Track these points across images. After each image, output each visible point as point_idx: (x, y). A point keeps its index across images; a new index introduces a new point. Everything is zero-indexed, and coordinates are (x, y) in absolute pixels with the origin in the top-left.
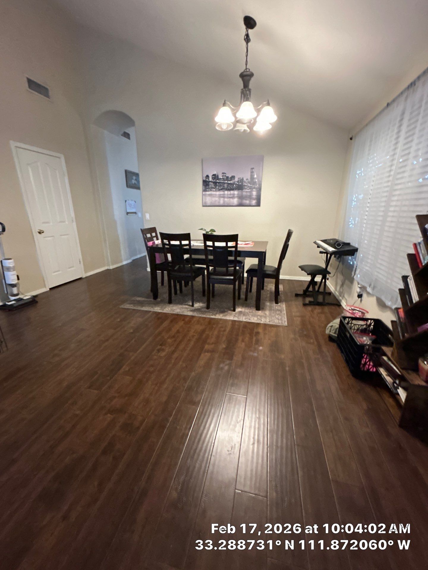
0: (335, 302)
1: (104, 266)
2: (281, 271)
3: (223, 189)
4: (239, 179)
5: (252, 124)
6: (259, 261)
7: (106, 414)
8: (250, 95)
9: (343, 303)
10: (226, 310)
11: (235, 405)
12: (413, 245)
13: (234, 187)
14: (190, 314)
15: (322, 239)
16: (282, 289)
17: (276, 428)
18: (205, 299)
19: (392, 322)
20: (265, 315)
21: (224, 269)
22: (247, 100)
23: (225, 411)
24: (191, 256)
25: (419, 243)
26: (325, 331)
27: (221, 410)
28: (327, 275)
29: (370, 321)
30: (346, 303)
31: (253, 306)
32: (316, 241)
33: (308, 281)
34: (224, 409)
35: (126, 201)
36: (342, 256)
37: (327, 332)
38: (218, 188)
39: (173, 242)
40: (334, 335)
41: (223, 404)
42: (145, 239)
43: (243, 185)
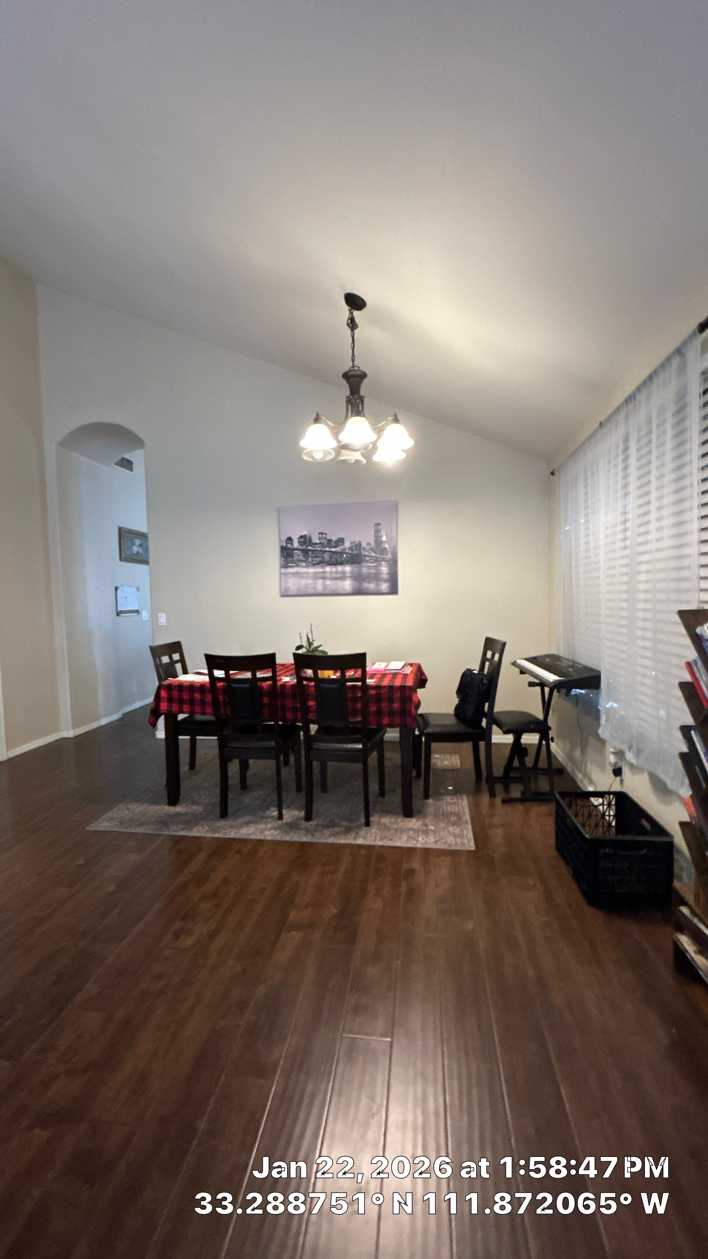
1: (54, 732)
3: (322, 563)
4: (354, 544)
5: (369, 451)
8: (363, 404)
11: (364, 1066)
12: (685, 664)
13: (343, 559)
17: (466, 1120)
20: (425, 828)
22: (358, 412)
23: (341, 1088)
25: (695, 662)
28: (549, 732)
31: (397, 810)
32: (515, 662)
34: (338, 1080)
35: (116, 589)
36: (572, 691)
38: (313, 561)
42: (159, 666)
43: (362, 555)
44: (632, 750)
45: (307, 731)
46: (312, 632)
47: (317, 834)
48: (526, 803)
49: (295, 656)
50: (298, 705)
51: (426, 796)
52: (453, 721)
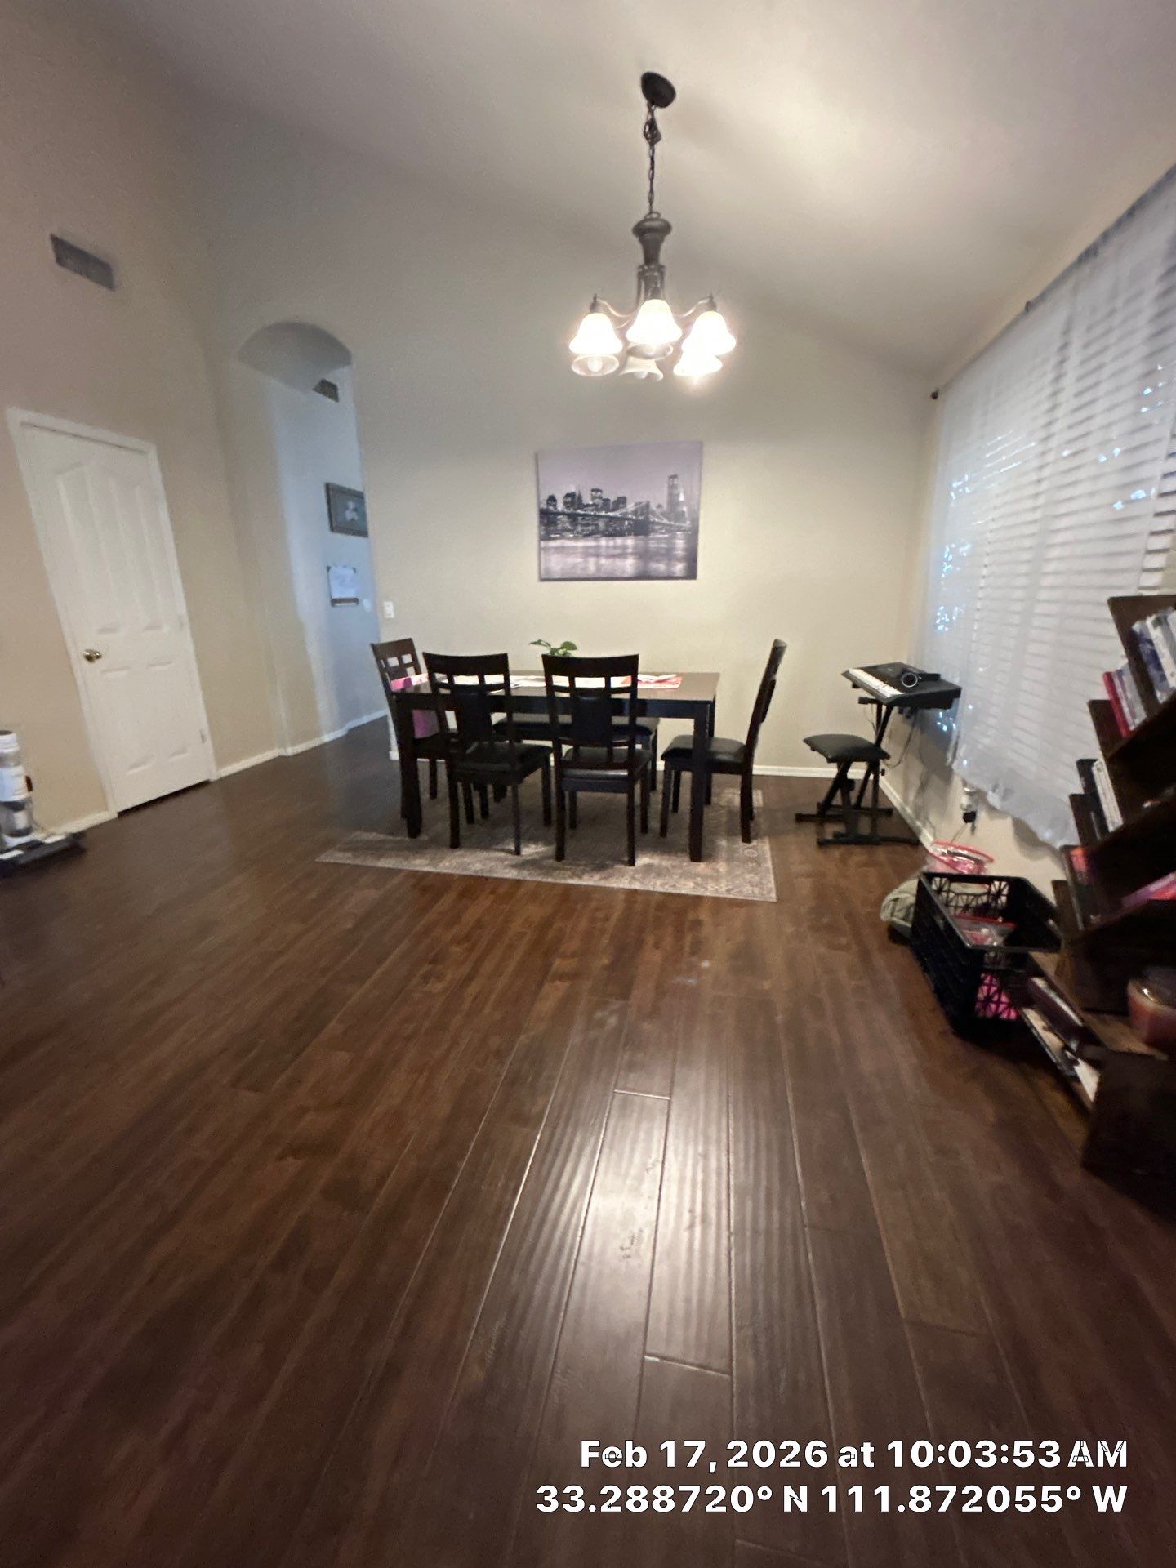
0: (906, 836)
1: (271, 747)
2: (758, 753)
3: (595, 533)
4: (639, 506)
5: (668, 360)
6: (698, 727)
7: (281, 1157)
8: (662, 279)
9: (925, 836)
10: (608, 862)
11: (639, 1122)
12: (1103, 676)
13: (625, 528)
14: (512, 874)
15: (864, 666)
16: (761, 802)
17: (751, 1178)
18: (553, 831)
19: (1056, 885)
20: (715, 874)
21: (604, 750)
22: (655, 294)
23: (613, 1140)
24: (510, 716)
25: (1120, 673)
26: (878, 913)
27: (602, 1136)
28: (881, 761)
29: (997, 883)
30: (934, 836)
31: (682, 851)
32: (848, 672)
33: (829, 779)
34: (609, 1134)
35: (329, 568)
36: (920, 711)
37: (885, 916)
38: (583, 531)
39: (460, 680)
40: (902, 923)
41: (605, 1122)
42: (384, 671)
43: (649, 522)
44: (997, 790)
47: (586, 877)
48: (843, 847)
49: (546, 657)
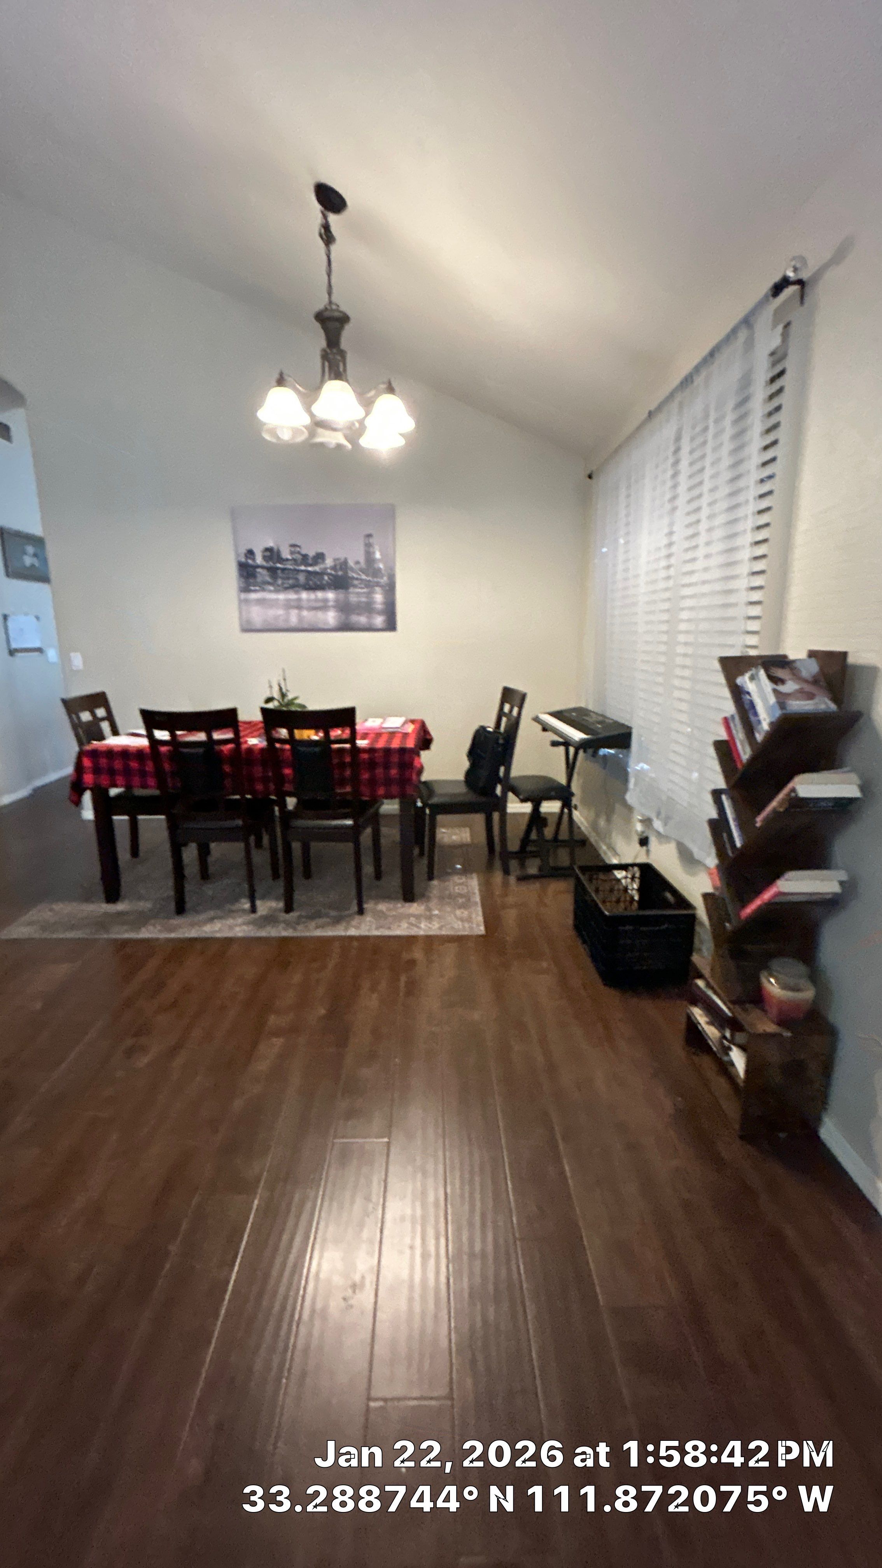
3: (295, 587)
4: (337, 562)
8: (344, 365)
11: (358, 1169)
12: (723, 720)
13: (324, 582)
17: (467, 1204)
20: (428, 913)
22: (338, 375)
23: (333, 1192)
25: (732, 717)
27: (322, 1190)
31: (396, 894)
32: (537, 716)
34: (329, 1185)
35: (5, 617)
38: (283, 583)
41: (324, 1174)
42: (77, 726)
43: (349, 577)
44: (660, 817)
45: (283, 805)
46: (285, 680)
47: (300, 927)
48: (544, 880)
49: (264, 711)
50: (270, 774)
51: (431, 877)
52: (463, 789)
